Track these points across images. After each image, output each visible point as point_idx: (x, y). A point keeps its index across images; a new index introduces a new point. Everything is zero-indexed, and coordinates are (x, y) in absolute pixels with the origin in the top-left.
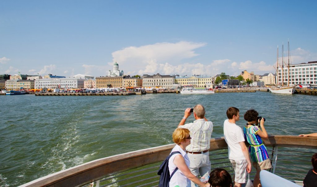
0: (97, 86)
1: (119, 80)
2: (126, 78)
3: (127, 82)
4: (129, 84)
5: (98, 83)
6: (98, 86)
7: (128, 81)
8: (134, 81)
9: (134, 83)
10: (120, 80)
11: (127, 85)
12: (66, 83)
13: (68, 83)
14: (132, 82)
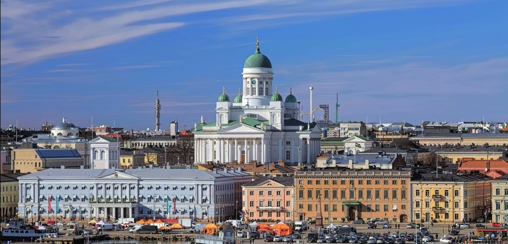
0: (301, 206)
1: (395, 186)
2: (424, 180)
3: (427, 192)
4: (437, 203)
5: (306, 194)
6: (306, 207)
7: (432, 193)
8: (457, 193)
9: (456, 198)
10: (399, 186)
11: (427, 205)
12: (172, 194)
13: (180, 194)
14: (446, 193)
